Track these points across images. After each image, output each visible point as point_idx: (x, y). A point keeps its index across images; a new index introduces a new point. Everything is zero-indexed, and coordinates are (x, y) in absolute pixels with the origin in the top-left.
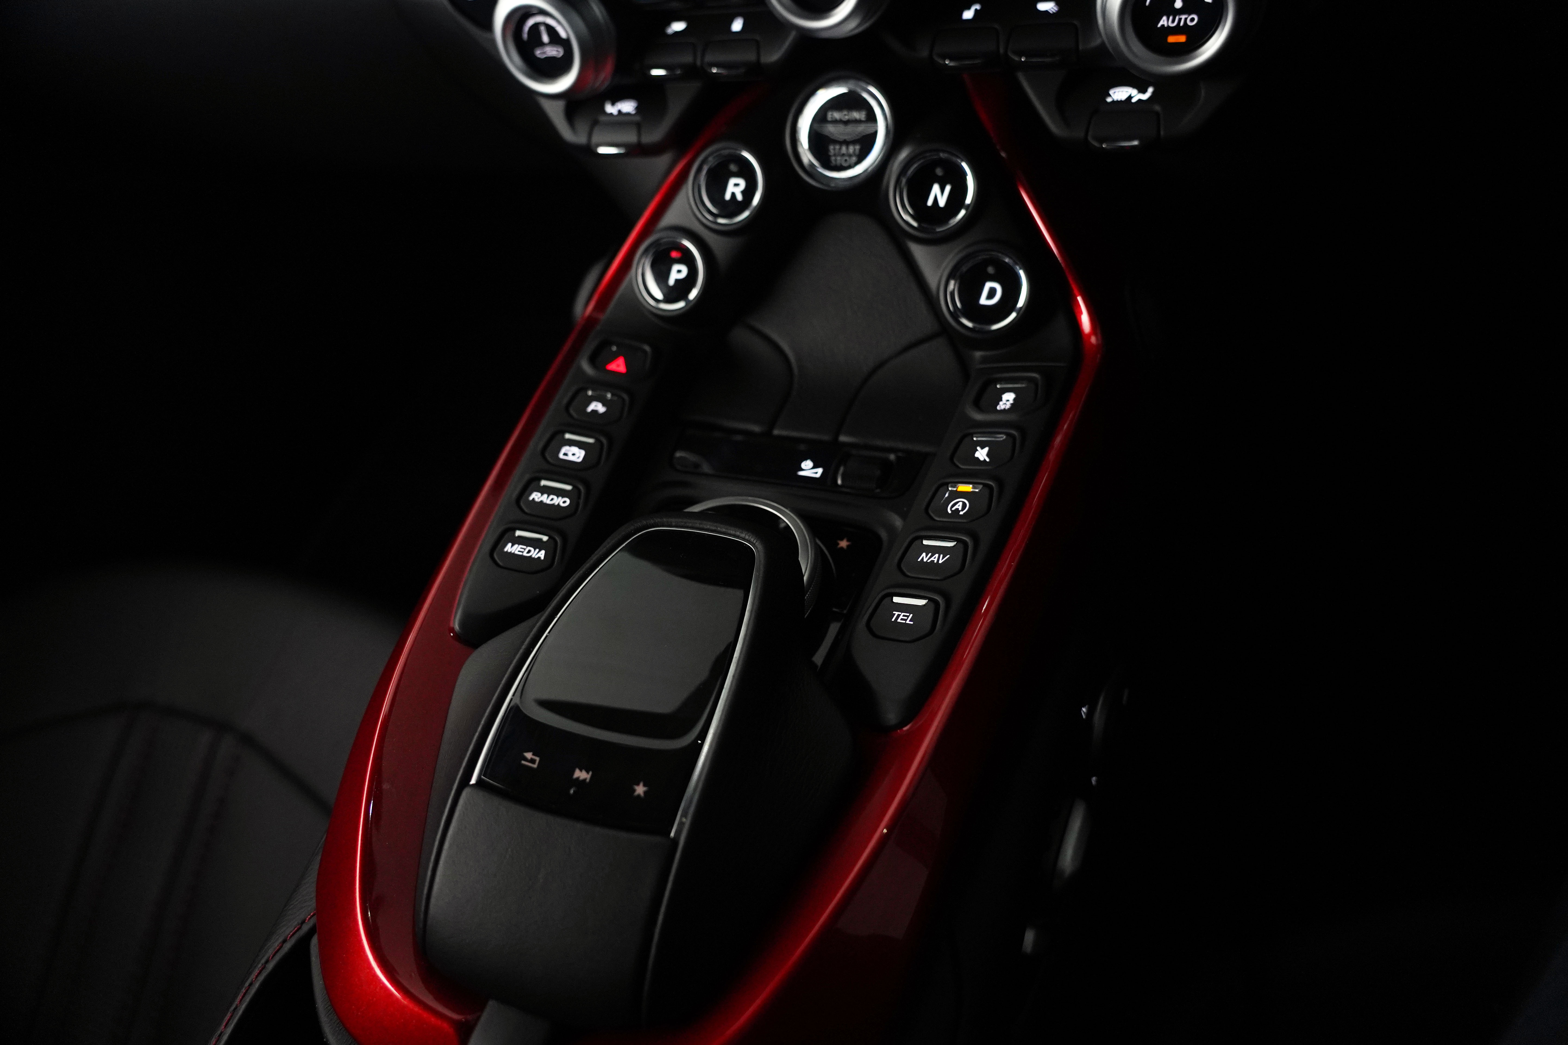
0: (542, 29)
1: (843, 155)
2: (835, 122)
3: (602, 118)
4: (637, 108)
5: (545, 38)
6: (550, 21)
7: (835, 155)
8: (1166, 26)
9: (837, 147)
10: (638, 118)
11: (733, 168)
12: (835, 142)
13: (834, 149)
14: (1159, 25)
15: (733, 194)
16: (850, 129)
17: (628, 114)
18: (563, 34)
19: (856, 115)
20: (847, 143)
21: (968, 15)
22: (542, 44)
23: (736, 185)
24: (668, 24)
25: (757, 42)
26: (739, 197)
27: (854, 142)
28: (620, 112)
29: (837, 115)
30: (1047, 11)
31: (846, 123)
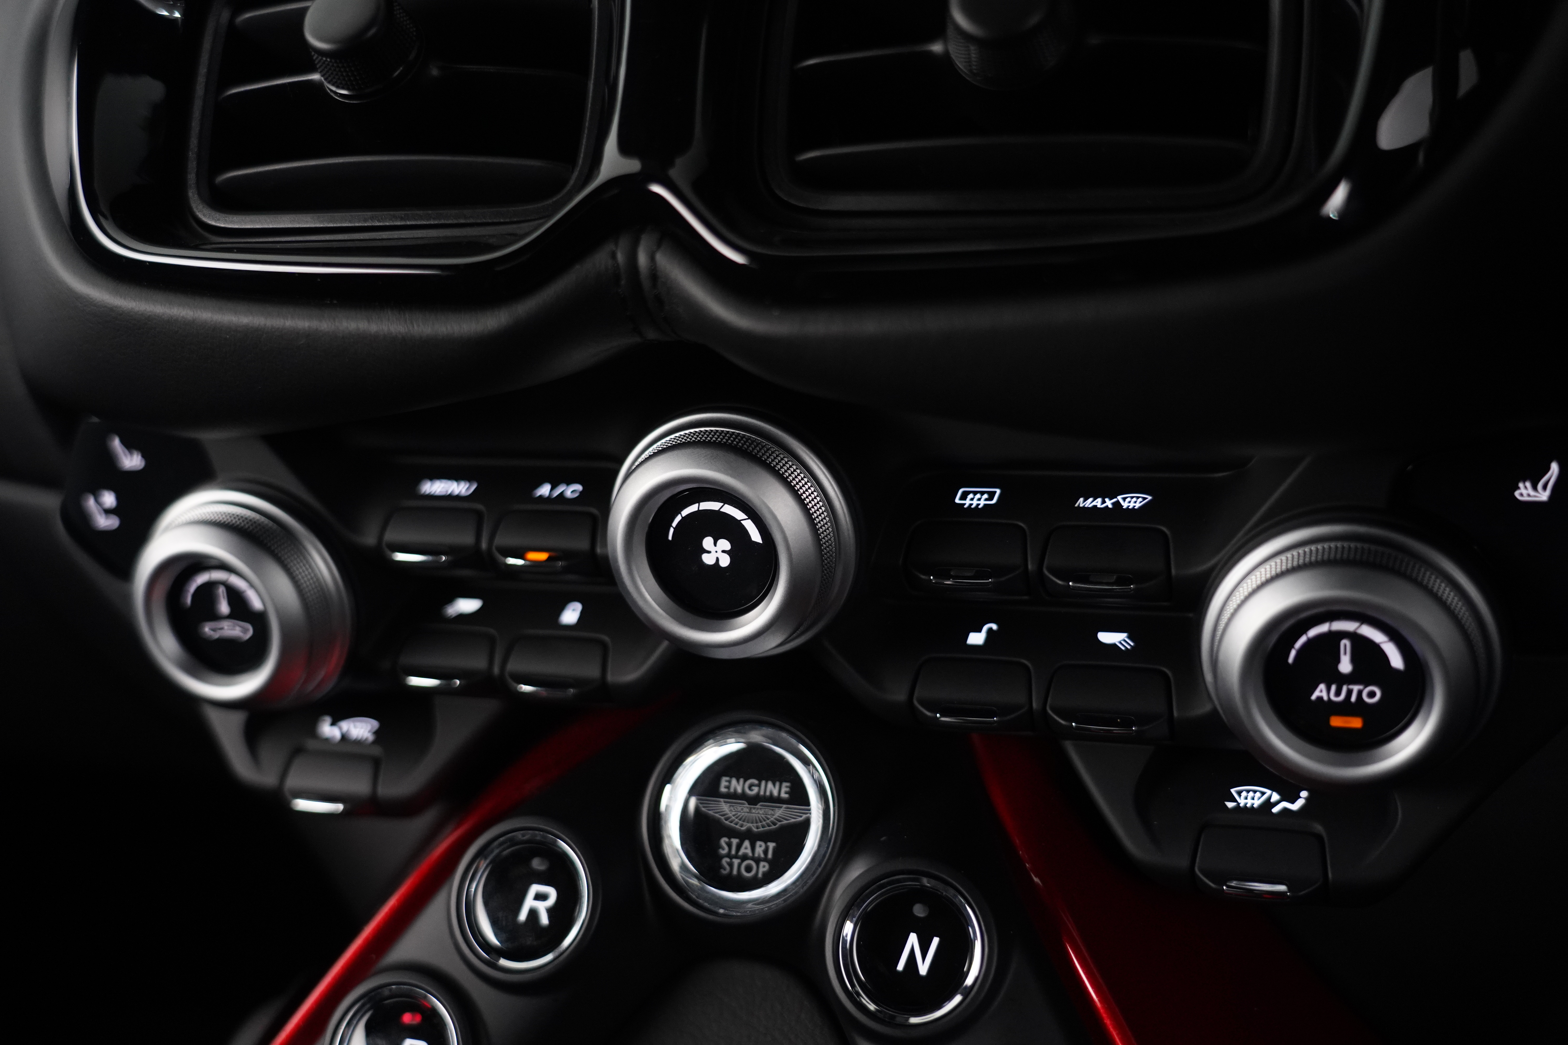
0: (221, 590)
1: (745, 858)
2: (733, 796)
3: (311, 744)
4: (377, 733)
5: (224, 608)
6: (235, 580)
7: (729, 855)
8: (1325, 698)
9: (735, 841)
10: (377, 751)
11: (537, 864)
12: (731, 833)
13: (729, 845)
14: (1314, 697)
15: (533, 913)
16: (759, 811)
17: (358, 742)
18: (257, 604)
19: (772, 788)
20: (753, 837)
21: (976, 639)
22: (216, 617)
23: (540, 897)
24: (451, 600)
25: (604, 646)
26: (544, 920)
27: (765, 837)
28: (344, 738)
29: (737, 786)
30: (1114, 645)
31: (754, 801)
